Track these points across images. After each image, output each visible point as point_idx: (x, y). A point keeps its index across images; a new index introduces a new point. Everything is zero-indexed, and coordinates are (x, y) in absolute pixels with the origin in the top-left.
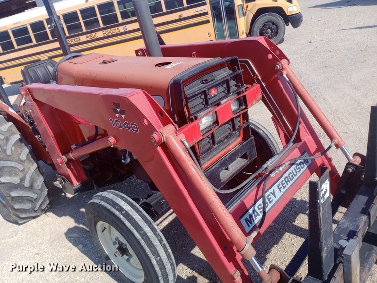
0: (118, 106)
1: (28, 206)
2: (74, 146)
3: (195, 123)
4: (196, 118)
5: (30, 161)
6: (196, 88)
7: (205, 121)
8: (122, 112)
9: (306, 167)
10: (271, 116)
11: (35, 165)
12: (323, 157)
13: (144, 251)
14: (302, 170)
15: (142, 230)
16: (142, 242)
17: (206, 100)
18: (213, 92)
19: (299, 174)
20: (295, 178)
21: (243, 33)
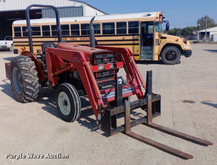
0: (76, 55)
1: (30, 94)
2: (58, 70)
3: (97, 66)
4: (98, 65)
5: (37, 77)
6: (100, 57)
7: (101, 68)
8: (77, 57)
9: (131, 91)
10: (126, 75)
11: (38, 79)
12: (140, 91)
13: (73, 99)
14: (129, 91)
15: (74, 93)
16: (73, 96)
17: (102, 61)
18: (105, 60)
19: (128, 92)
20: (126, 92)
21: (156, 54)
